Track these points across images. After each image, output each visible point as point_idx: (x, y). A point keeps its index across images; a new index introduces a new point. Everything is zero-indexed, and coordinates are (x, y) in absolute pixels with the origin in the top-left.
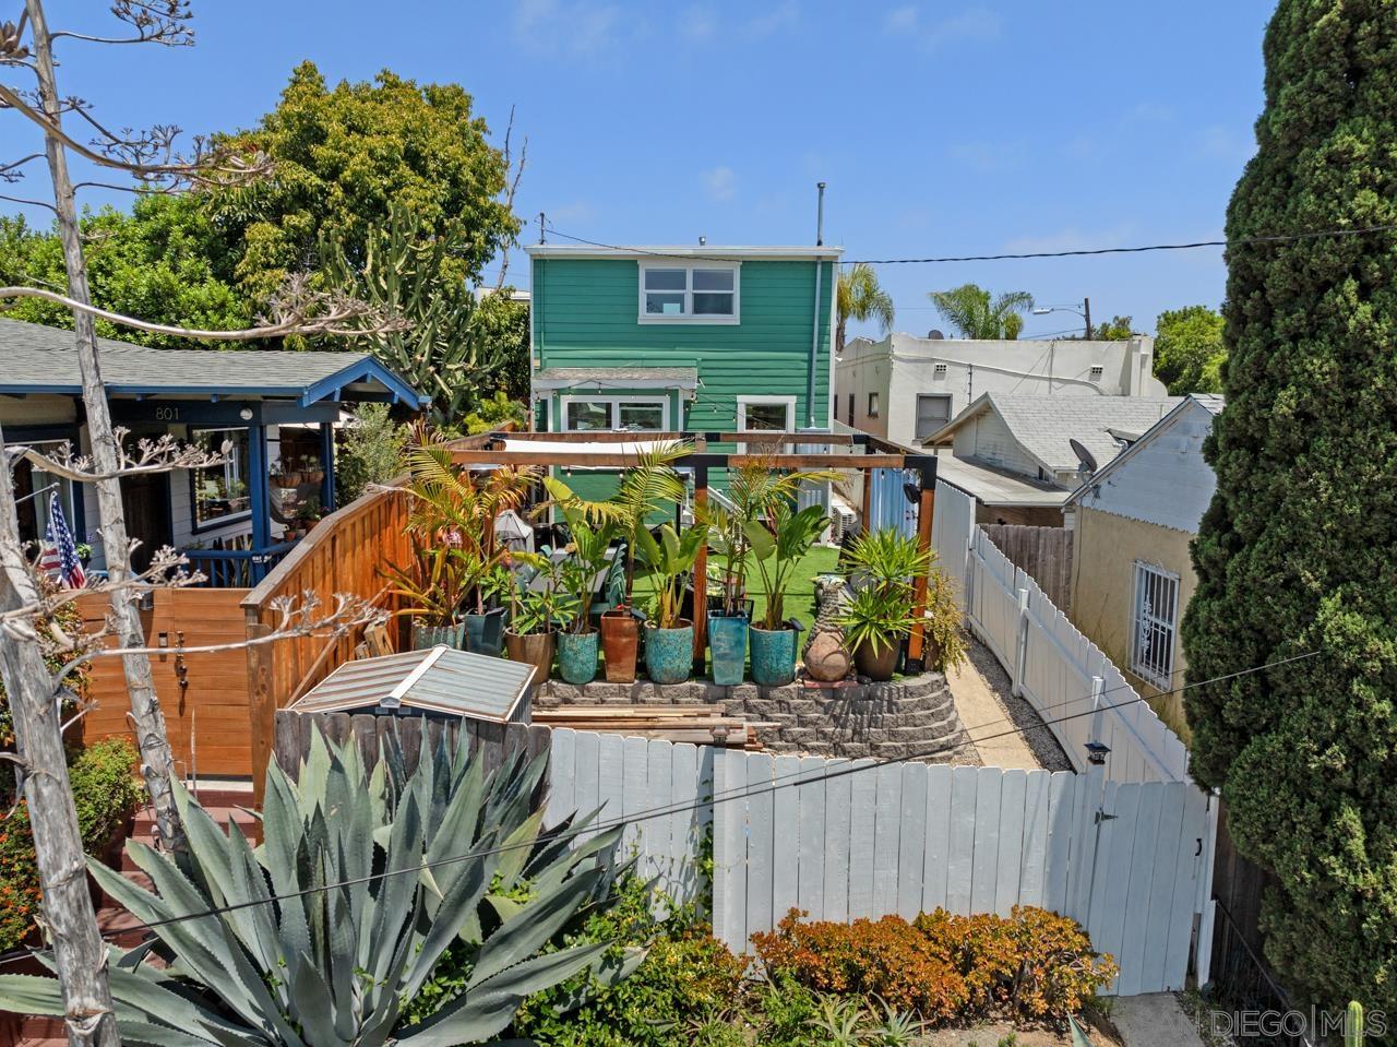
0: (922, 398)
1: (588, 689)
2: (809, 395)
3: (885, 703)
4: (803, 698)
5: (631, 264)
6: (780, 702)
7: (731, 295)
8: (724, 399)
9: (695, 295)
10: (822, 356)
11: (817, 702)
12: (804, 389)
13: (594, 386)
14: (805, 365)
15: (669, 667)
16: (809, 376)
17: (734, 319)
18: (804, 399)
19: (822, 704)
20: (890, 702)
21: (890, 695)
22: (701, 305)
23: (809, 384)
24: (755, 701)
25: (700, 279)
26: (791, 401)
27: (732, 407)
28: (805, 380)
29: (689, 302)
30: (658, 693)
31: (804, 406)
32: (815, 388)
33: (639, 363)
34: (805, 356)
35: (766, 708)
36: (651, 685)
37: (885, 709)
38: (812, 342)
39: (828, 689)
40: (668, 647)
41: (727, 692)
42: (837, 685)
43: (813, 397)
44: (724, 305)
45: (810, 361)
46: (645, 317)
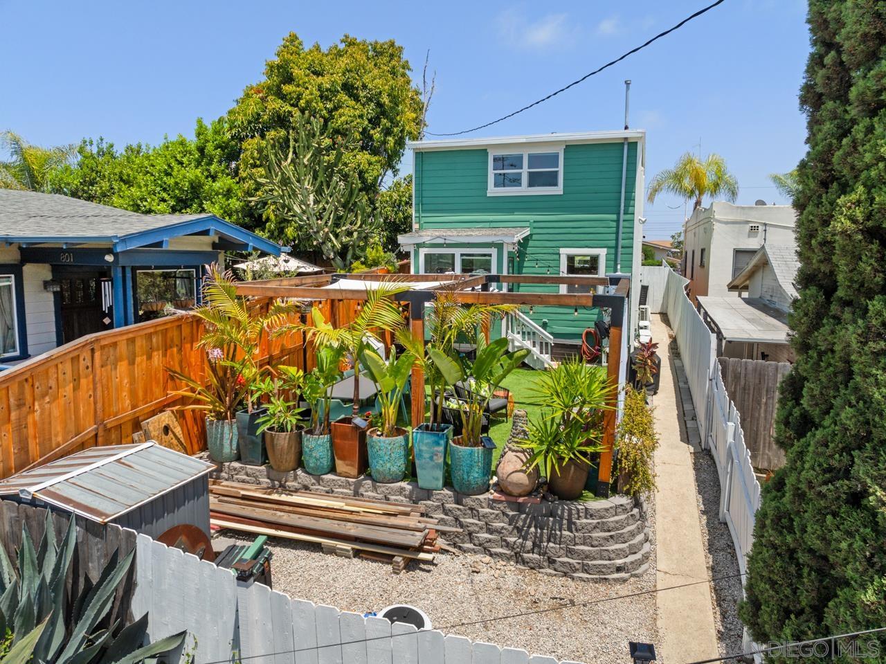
0: (738, 252)
1: (322, 480)
2: (616, 247)
3: (565, 522)
4: (492, 508)
5: (482, 152)
6: (471, 509)
7: (557, 172)
8: (551, 251)
9: (530, 173)
10: (628, 217)
11: (504, 513)
12: (613, 243)
13: (441, 241)
14: (614, 224)
15: (381, 469)
16: (617, 233)
17: (558, 190)
18: (613, 251)
19: (507, 516)
20: (570, 522)
21: (570, 514)
22: (534, 180)
23: (617, 239)
24: (451, 505)
25: (534, 160)
26: (602, 253)
27: (556, 257)
28: (614, 236)
29: (525, 179)
30: (375, 489)
31: (613, 257)
32: (621, 242)
33: (487, 225)
34: (614, 217)
35: (459, 513)
36: (369, 482)
37: (565, 527)
38: (620, 206)
39: (513, 503)
40: (380, 452)
41: (428, 494)
42: (521, 500)
43: (620, 249)
44: (551, 180)
45: (618, 221)
46: (493, 191)
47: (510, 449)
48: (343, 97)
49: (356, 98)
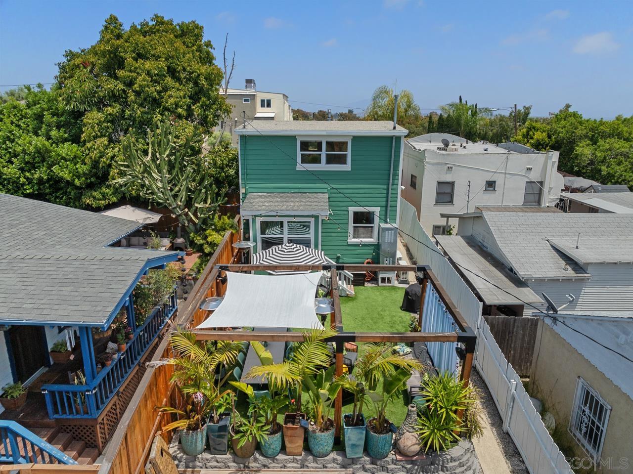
0: (439, 183)
1: (277, 460)
2: (386, 207)
3: (440, 467)
4: (395, 464)
5: (294, 138)
6: (382, 467)
7: (346, 154)
8: (342, 208)
9: (327, 154)
10: (394, 187)
11: (403, 467)
12: (384, 204)
13: (275, 214)
14: (385, 191)
15: (321, 451)
16: (387, 197)
17: (347, 167)
18: (384, 209)
19: (406, 468)
20: (443, 466)
21: (443, 462)
22: (331, 160)
23: (387, 201)
25: (331, 145)
26: (377, 210)
27: (346, 213)
28: (384, 199)
29: (324, 159)
30: (315, 461)
31: (384, 213)
32: (390, 203)
33: (297, 190)
34: (385, 187)
36: (311, 457)
37: (440, 469)
38: (389, 180)
39: (409, 460)
40: (321, 442)
42: (414, 458)
43: (389, 208)
44: (341, 160)
45: (388, 189)
46: (300, 167)
47: (407, 431)
48: (169, 80)
49: (178, 80)
